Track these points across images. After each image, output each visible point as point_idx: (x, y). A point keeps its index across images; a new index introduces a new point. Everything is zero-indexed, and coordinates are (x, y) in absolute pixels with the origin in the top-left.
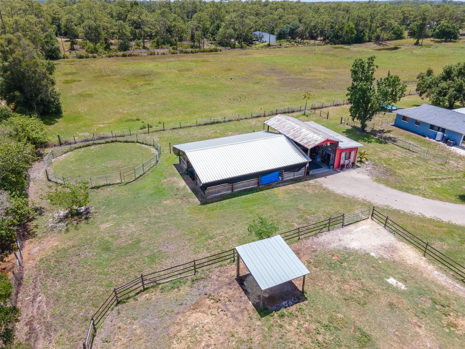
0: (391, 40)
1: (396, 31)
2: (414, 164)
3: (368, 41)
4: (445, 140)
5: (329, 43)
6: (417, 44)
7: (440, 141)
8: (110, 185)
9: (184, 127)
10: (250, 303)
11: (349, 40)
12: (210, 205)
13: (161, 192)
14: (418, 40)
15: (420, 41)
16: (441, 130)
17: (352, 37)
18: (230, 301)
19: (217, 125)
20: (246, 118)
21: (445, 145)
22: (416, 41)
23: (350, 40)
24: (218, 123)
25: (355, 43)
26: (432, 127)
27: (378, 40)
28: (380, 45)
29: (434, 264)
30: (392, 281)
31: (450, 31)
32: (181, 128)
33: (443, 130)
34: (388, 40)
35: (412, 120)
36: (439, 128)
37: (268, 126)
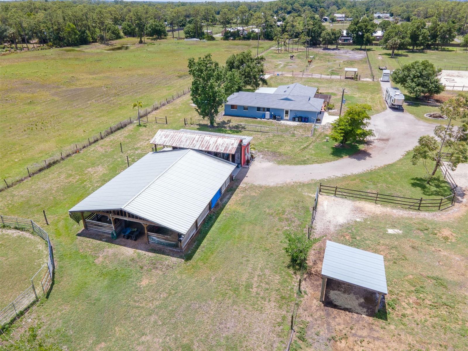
0: (112, 40)
1: (113, 31)
2: (279, 141)
3: (93, 42)
4: (274, 117)
5: (53, 46)
6: (141, 42)
7: (269, 119)
8: (22, 313)
9: (12, 184)
10: (363, 316)
11: (74, 42)
12: (196, 256)
13: (117, 275)
14: (141, 39)
15: (143, 39)
16: (266, 110)
17: (76, 38)
18: (352, 329)
19: (56, 166)
20: (84, 147)
21: (275, 121)
22: (139, 39)
23: (76, 42)
24: (55, 163)
25: (81, 45)
26: (259, 109)
27: (102, 39)
28: (108, 44)
29: (387, 206)
30: (390, 231)
31: (160, 29)
32: (8, 187)
33: (268, 110)
34: (110, 40)
35: (240, 107)
36: (264, 108)
37: (155, 145)
